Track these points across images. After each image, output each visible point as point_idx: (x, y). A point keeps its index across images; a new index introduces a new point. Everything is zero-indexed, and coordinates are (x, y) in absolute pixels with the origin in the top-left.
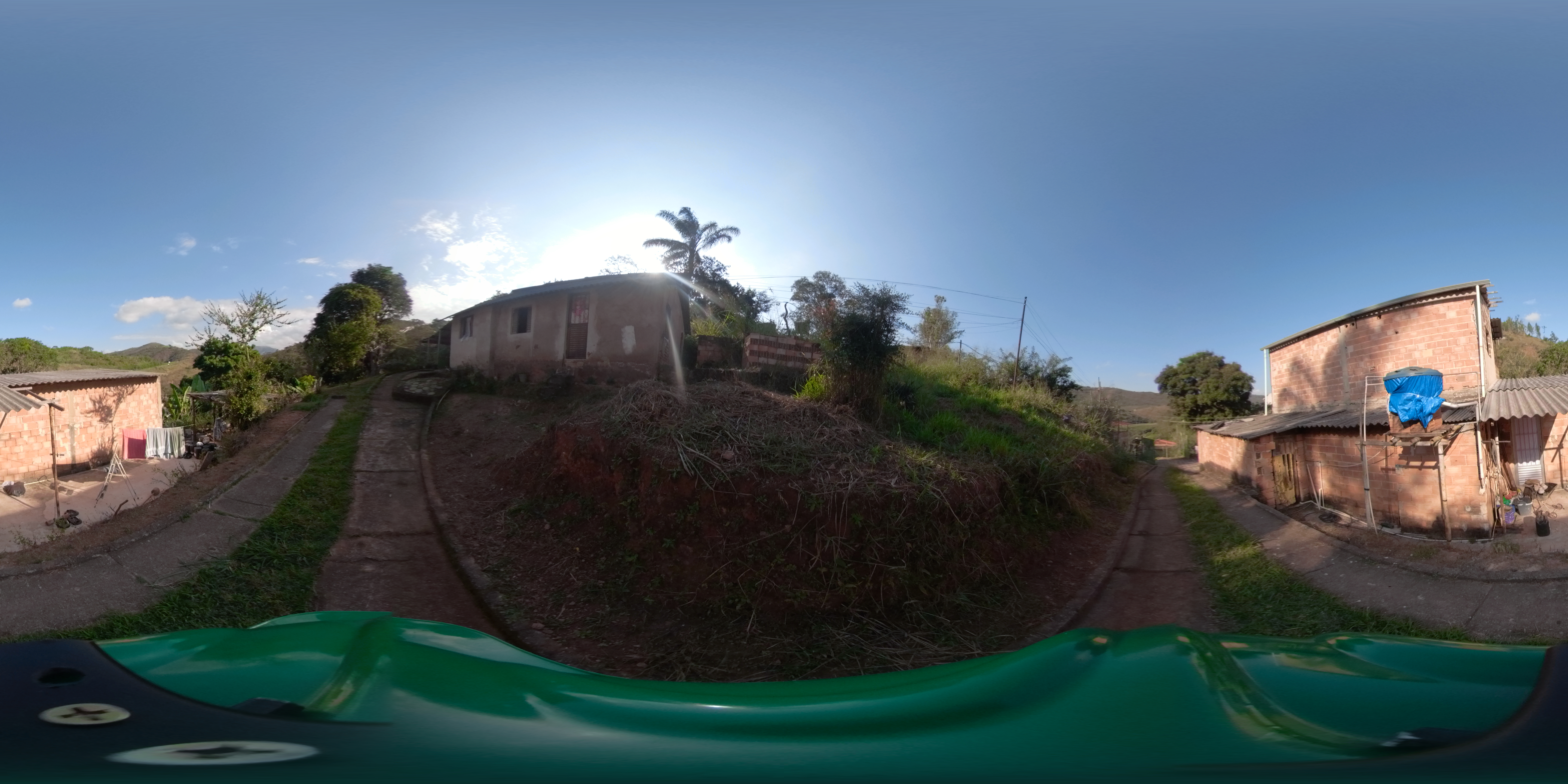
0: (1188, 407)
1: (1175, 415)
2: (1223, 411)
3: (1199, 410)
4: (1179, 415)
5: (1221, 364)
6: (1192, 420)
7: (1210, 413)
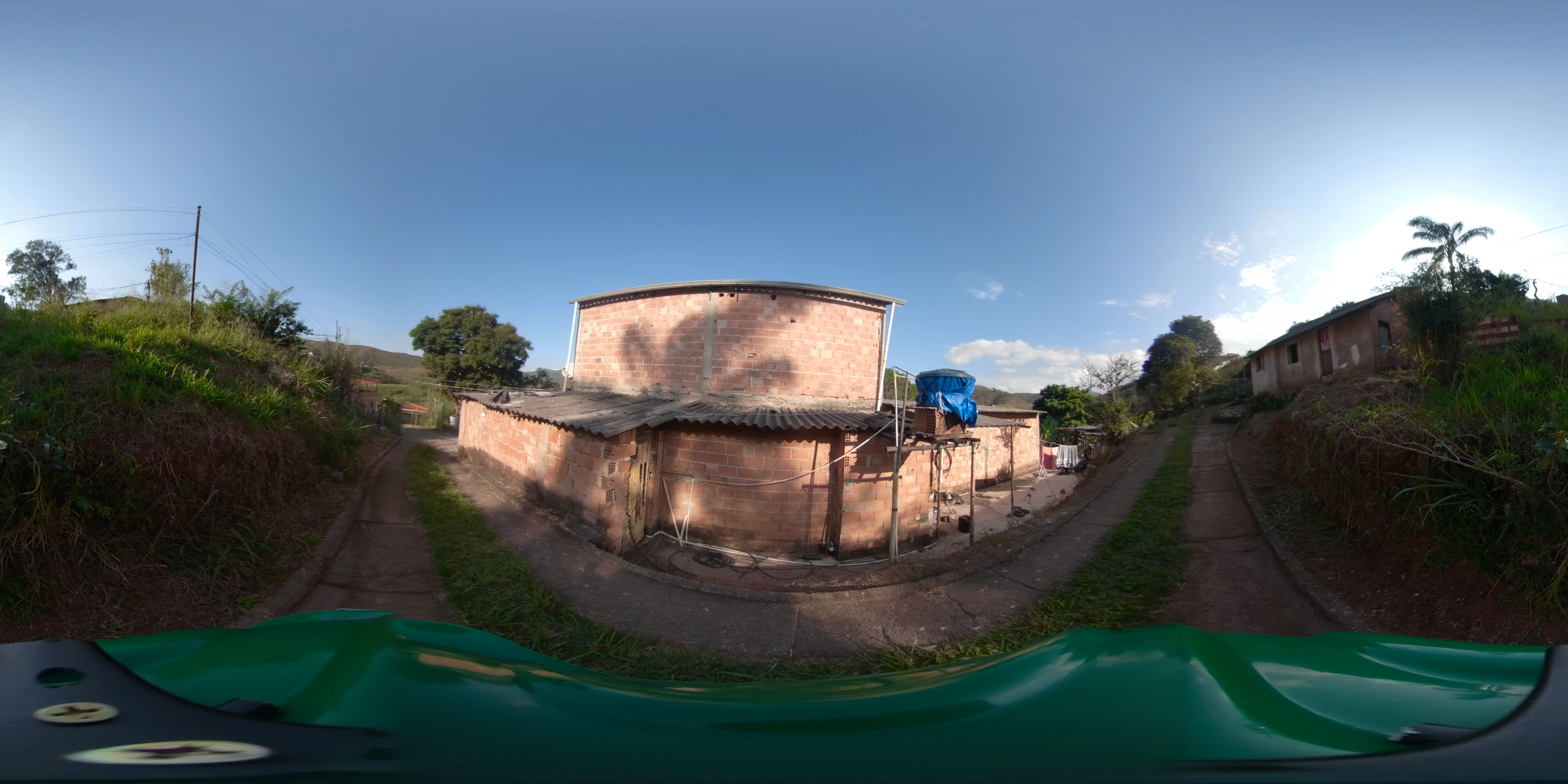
0: (447, 369)
1: (430, 376)
2: (490, 379)
3: (460, 374)
4: (435, 376)
5: (492, 321)
6: (450, 384)
7: (473, 378)
